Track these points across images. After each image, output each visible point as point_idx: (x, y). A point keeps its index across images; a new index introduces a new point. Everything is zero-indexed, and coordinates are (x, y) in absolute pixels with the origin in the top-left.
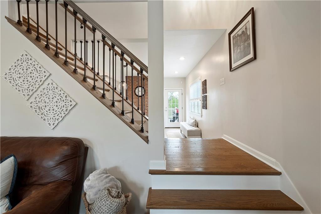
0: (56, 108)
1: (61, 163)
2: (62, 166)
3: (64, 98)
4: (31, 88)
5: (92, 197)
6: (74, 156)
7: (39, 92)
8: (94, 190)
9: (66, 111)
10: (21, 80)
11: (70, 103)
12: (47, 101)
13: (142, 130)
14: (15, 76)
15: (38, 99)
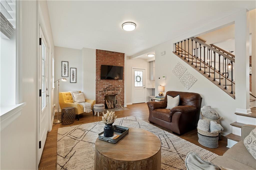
0: (189, 82)
1: (192, 100)
2: (192, 101)
3: (192, 78)
4: (180, 75)
5: (204, 113)
6: (197, 99)
7: (183, 76)
8: (205, 111)
9: (193, 83)
10: (177, 72)
11: (194, 80)
12: (186, 79)
13: (232, 93)
14: (175, 71)
15: (183, 79)
